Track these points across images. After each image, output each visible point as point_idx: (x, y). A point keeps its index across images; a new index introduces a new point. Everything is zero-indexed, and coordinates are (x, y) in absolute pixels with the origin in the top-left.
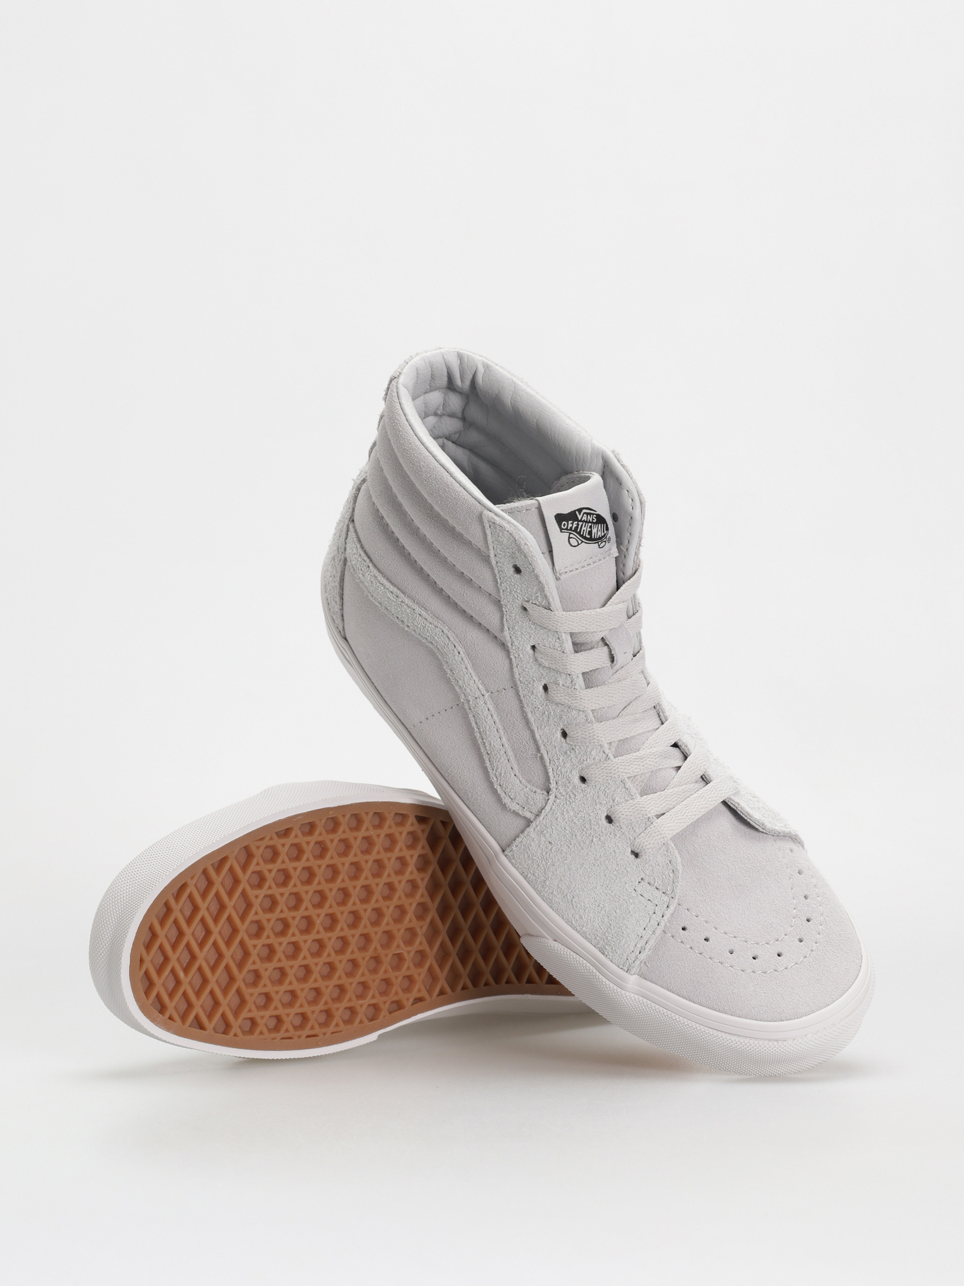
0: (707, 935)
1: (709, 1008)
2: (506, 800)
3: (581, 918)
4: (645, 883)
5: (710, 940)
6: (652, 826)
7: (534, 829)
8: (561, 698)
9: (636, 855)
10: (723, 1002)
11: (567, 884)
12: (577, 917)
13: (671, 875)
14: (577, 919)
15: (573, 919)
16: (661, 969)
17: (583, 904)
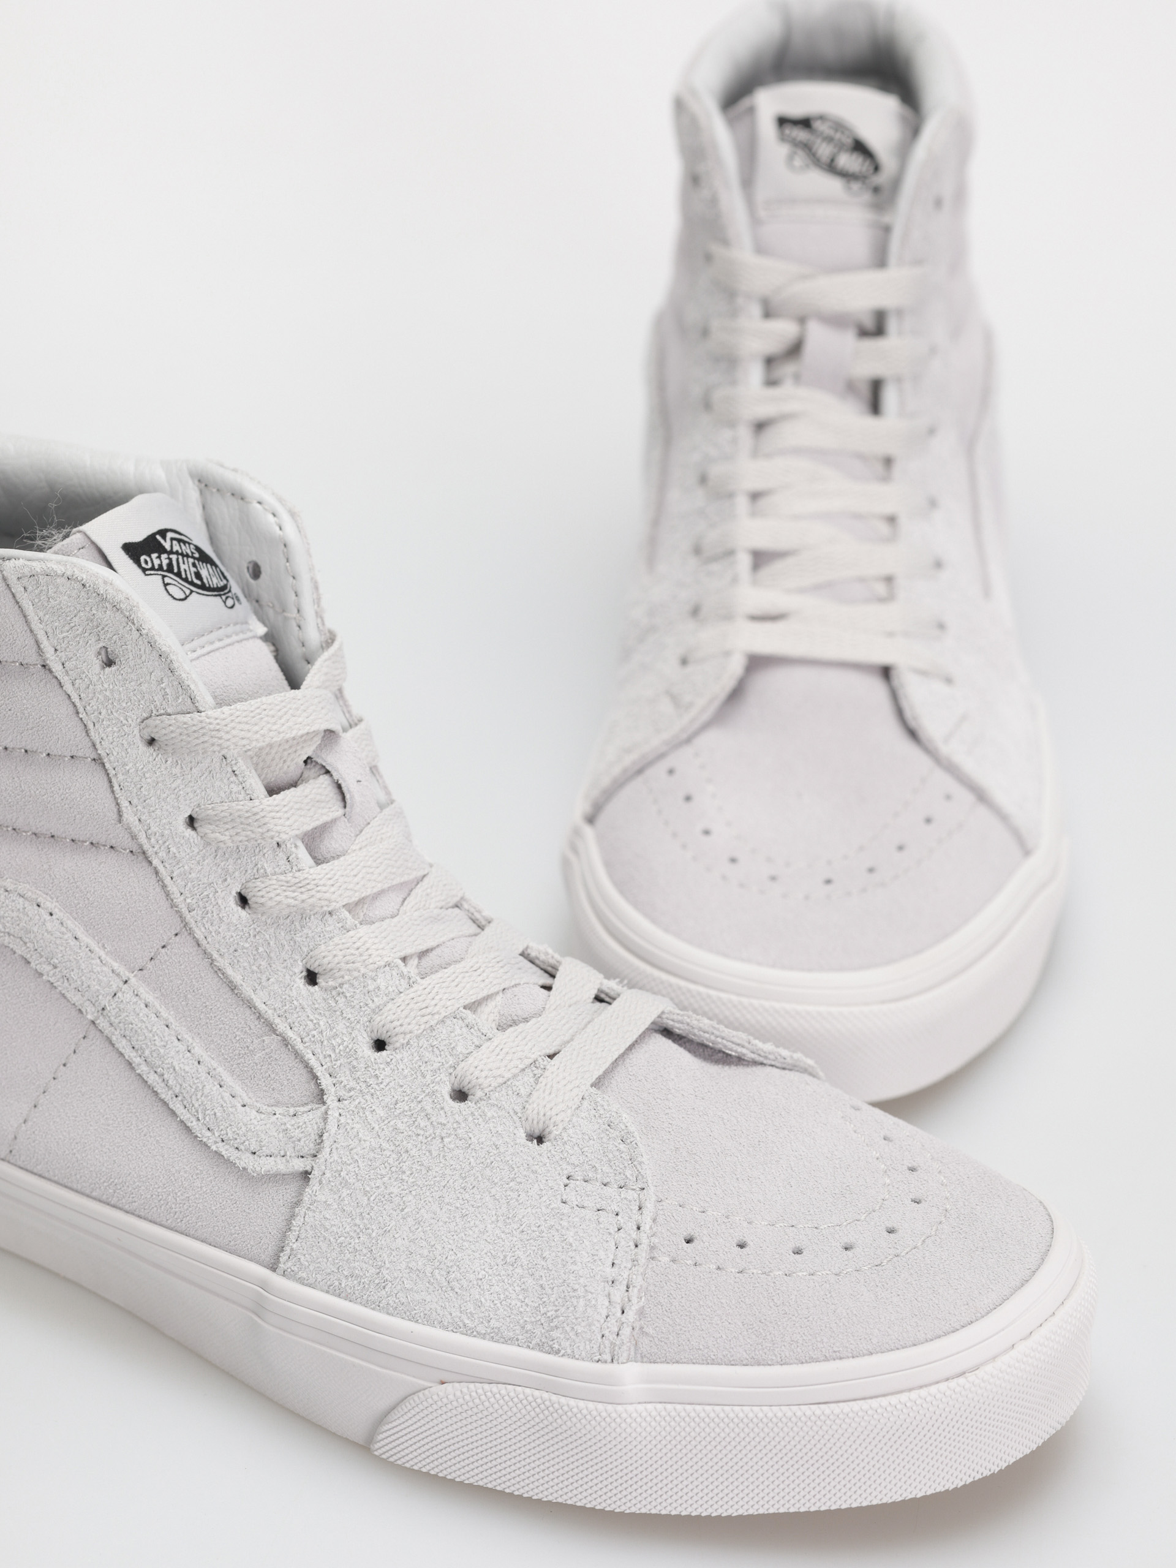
0: (738, 1237)
1: (802, 1363)
2: (245, 1160)
3: (479, 1305)
4: (578, 1182)
5: (749, 1242)
6: (547, 1073)
7: (320, 1182)
8: (278, 898)
9: (540, 1140)
10: (825, 1340)
11: (426, 1252)
12: (470, 1307)
13: (622, 1146)
14: (471, 1313)
15: (464, 1317)
16: (678, 1327)
17: (472, 1277)
